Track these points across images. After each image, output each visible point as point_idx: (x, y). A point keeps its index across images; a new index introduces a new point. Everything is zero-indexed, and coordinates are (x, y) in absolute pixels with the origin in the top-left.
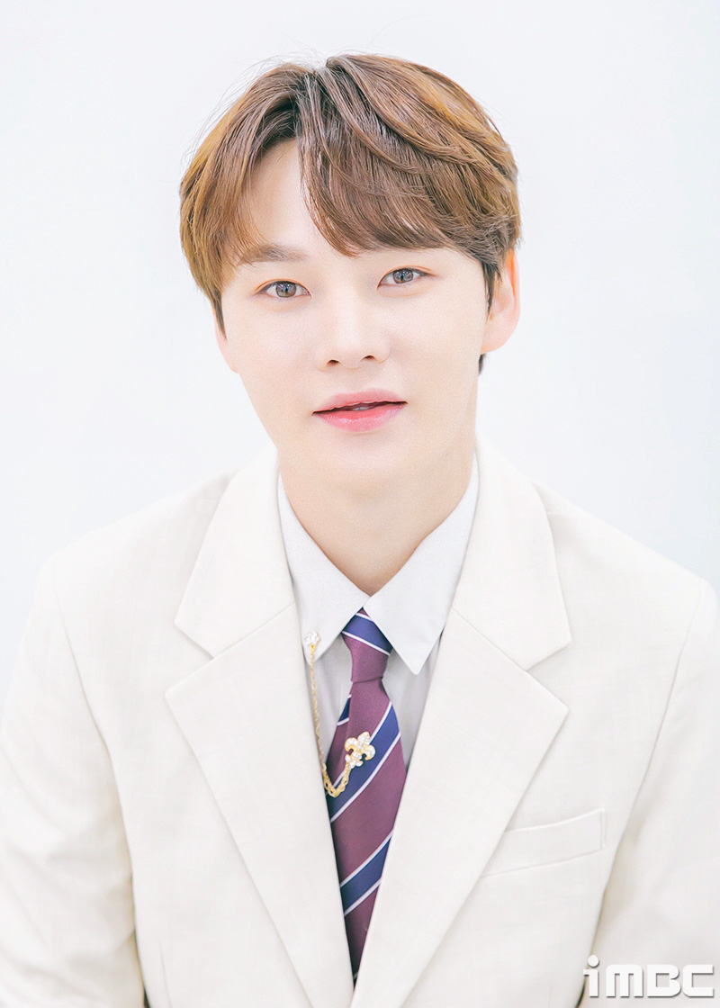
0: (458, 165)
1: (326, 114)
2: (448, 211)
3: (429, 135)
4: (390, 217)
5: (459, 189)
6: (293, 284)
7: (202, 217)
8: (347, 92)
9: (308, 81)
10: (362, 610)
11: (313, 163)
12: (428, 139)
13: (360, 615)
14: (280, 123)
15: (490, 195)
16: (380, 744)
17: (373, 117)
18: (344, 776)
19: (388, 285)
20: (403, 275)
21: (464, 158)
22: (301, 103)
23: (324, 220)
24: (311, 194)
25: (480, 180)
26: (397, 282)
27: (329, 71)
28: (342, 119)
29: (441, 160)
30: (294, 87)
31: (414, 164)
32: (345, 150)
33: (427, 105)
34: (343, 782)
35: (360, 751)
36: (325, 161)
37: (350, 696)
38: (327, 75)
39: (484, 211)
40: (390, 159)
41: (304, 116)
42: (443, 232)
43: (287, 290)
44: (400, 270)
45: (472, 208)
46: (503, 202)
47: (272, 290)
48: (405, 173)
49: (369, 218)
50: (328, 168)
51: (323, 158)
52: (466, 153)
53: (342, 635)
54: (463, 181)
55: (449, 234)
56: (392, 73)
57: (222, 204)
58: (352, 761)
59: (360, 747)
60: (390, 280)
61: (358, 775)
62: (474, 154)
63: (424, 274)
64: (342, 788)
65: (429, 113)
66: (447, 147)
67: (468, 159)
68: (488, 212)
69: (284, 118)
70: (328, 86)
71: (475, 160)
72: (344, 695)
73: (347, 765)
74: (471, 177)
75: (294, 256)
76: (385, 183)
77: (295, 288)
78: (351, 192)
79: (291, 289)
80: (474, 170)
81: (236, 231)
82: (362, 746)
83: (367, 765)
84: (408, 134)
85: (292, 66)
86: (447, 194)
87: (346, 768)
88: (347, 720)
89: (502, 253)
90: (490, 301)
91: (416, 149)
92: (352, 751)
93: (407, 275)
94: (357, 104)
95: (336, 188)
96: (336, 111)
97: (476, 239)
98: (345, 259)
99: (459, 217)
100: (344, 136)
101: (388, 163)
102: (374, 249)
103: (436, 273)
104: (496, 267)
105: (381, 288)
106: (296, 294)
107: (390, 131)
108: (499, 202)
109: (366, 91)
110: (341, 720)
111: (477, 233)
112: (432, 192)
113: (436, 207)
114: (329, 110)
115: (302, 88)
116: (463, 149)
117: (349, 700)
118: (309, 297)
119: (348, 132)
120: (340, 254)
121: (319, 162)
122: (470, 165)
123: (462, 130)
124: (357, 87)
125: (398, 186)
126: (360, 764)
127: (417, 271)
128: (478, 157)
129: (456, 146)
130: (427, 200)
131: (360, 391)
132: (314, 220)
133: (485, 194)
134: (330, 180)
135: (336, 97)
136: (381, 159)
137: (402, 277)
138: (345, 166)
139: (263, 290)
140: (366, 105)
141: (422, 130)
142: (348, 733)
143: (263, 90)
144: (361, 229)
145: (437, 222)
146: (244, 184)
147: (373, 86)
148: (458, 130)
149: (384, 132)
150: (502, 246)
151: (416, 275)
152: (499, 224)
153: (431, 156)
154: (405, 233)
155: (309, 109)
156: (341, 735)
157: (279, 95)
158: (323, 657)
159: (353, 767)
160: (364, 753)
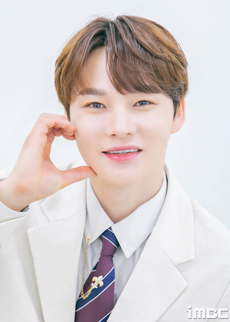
0: (167, 61)
1: (117, 38)
2: (162, 79)
3: (156, 48)
4: (140, 80)
5: (167, 71)
6: (100, 104)
7: (65, 75)
8: (125, 30)
9: (110, 25)
10: (110, 228)
11: (111, 57)
12: (156, 51)
13: (109, 230)
14: (98, 40)
15: (178, 73)
16: (106, 282)
17: (135, 41)
18: (90, 291)
19: (137, 106)
20: (142, 103)
21: (169, 59)
22: (107, 33)
23: (114, 80)
24: (110, 69)
25: (174, 68)
26: (140, 105)
27: (118, 21)
28: (123, 41)
29: (161, 59)
30: (104, 26)
31: (150, 60)
32: (124, 52)
33: (156, 37)
34: (88, 293)
35: (98, 282)
36: (116, 56)
37: (99, 261)
38: (118, 23)
39: (176, 80)
40: (141, 57)
41: (108, 38)
42: (160, 87)
43: (97, 106)
44: (142, 101)
45: (171, 78)
46: (183, 77)
47: (92, 105)
48: (146, 63)
49: (132, 80)
50: (117, 59)
51: (115, 56)
52: (170, 57)
53: (100, 237)
54: (168, 67)
55: (162, 88)
56: (142, 24)
57: (74, 70)
58: (94, 285)
59: (98, 281)
60: (138, 104)
61: (95, 292)
62: (173, 57)
63: (150, 103)
64: (87, 296)
65: (156, 40)
66: (163, 54)
67: (171, 59)
68: (177, 80)
69: (100, 39)
70: (118, 28)
71: (173, 60)
72: (96, 260)
73: (91, 287)
74: (171, 66)
75: (101, 93)
76: (139, 66)
77: (100, 106)
78: (125, 69)
79: (98, 105)
80: (173, 64)
81: (79, 82)
82: (99, 281)
83: (99, 289)
84: (149, 48)
85: (103, 19)
86: (162, 72)
87: (91, 288)
88: (95, 270)
89: (181, 97)
91: (151, 54)
92: (94, 282)
93: (144, 103)
94: (129, 35)
95: (119, 67)
96: (121, 37)
97: (172, 91)
98: (121, 96)
99: (166, 82)
100: (124, 47)
101: (140, 59)
102: (133, 92)
103: (156, 103)
104: (178, 102)
105: (134, 107)
106: (101, 107)
107: (142, 46)
108: (181, 76)
109: (133, 30)
110: (93, 270)
111: (172, 88)
112: (156, 71)
113: (158, 77)
114: (118, 37)
115: (108, 27)
116: (169, 55)
118: (106, 109)
119: (125, 46)
120: (119, 93)
121: (113, 57)
122: (171, 62)
123: (169, 48)
124: (129, 28)
125: (144, 68)
126: (96, 287)
127: (148, 102)
128: (174, 58)
129: (167, 54)
130: (154, 74)
131: (124, 146)
132: (110, 79)
133: (176, 73)
134: (117, 64)
135: (121, 31)
136: (137, 57)
137: (142, 104)
138: (124, 59)
139: (88, 105)
140: (133, 36)
141: (154, 47)
142: (94, 276)
143: (92, 27)
144: (128, 84)
145: (158, 83)
146: (84, 63)
147: (136, 28)
148: (167, 48)
149: (139, 46)
150: (182, 94)
151: (148, 103)
152: (181, 85)
153: (157, 57)
154: (145, 87)
155: (111, 36)
156: (92, 275)
157: (99, 29)
158: (92, 244)
159: (93, 288)
160: (99, 283)
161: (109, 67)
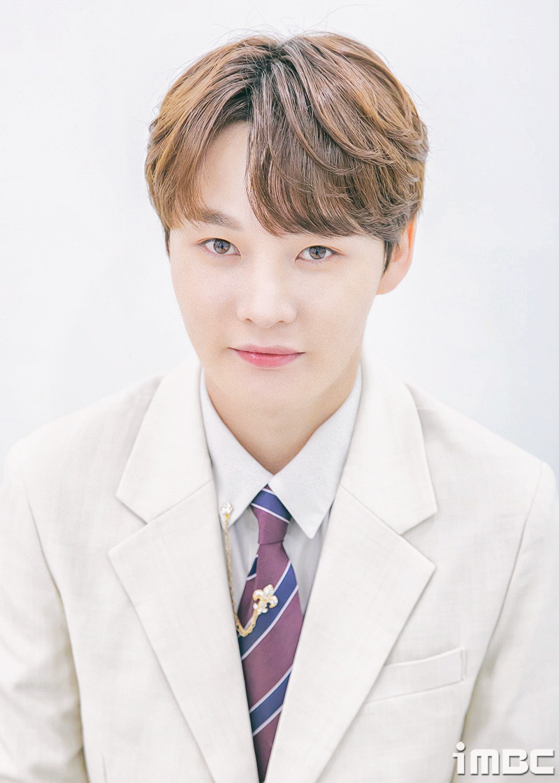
0: (378, 167)
2: (363, 206)
3: (359, 141)
5: (375, 186)
6: (229, 243)
7: (163, 176)
10: (267, 486)
12: (357, 146)
13: (265, 490)
15: (400, 187)
16: (282, 595)
18: (253, 621)
21: (384, 161)
23: (260, 209)
29: (365, 163)
34: (252, 625)
35: (266, 600)
36: (268, 157)
37: (257, 556)
39: (393, 201)
40: (322, 162)
43: (222, 246)
47: (211, 245)
49: (297, 210)
51: (266, 155)
53: (251, 507)
58: (259, 608)
59: (266, 597)
61: (264, 620)
63: (334, 253)
64: (250, 630)
66: (372, 152)
68: (396, 201)
72: (252, 556)
73: (255, 612)
76: (314, 182)
77: (229, 247)
80: (391, 171)
83: (271, 612)
84: (342, 141)
87: (254, 614)
88: (255, 576)
90: (387, 265)
92: (258, 600)
93: (321, 252)
101: (320, 166)
103: (345, 253)
105: (298, 260)
107: (326, 136)
110: (250, 575)
112: (352, 190)
116: (384, 152)
117: (256, 559)
118: (239, 258)
120: (270, 234)
125: (325, 186)
126: (265, 611)
127: (330, 250)
128: (397, 157)
129: (380, 149)
130: (347, 198)
134: (270, 174)
136: (315, 162)
137: (317, 253)
139: (203, 243)
142: (255, 586)
148: (382, 132)
151: (328, 253)
153: (357, 160)
156: (250, 587)
158: (235, 523)
159: (259, 614)
160: (269, 602)
161: (252, 181)
